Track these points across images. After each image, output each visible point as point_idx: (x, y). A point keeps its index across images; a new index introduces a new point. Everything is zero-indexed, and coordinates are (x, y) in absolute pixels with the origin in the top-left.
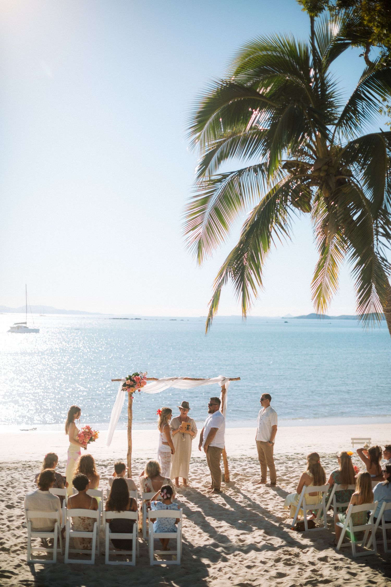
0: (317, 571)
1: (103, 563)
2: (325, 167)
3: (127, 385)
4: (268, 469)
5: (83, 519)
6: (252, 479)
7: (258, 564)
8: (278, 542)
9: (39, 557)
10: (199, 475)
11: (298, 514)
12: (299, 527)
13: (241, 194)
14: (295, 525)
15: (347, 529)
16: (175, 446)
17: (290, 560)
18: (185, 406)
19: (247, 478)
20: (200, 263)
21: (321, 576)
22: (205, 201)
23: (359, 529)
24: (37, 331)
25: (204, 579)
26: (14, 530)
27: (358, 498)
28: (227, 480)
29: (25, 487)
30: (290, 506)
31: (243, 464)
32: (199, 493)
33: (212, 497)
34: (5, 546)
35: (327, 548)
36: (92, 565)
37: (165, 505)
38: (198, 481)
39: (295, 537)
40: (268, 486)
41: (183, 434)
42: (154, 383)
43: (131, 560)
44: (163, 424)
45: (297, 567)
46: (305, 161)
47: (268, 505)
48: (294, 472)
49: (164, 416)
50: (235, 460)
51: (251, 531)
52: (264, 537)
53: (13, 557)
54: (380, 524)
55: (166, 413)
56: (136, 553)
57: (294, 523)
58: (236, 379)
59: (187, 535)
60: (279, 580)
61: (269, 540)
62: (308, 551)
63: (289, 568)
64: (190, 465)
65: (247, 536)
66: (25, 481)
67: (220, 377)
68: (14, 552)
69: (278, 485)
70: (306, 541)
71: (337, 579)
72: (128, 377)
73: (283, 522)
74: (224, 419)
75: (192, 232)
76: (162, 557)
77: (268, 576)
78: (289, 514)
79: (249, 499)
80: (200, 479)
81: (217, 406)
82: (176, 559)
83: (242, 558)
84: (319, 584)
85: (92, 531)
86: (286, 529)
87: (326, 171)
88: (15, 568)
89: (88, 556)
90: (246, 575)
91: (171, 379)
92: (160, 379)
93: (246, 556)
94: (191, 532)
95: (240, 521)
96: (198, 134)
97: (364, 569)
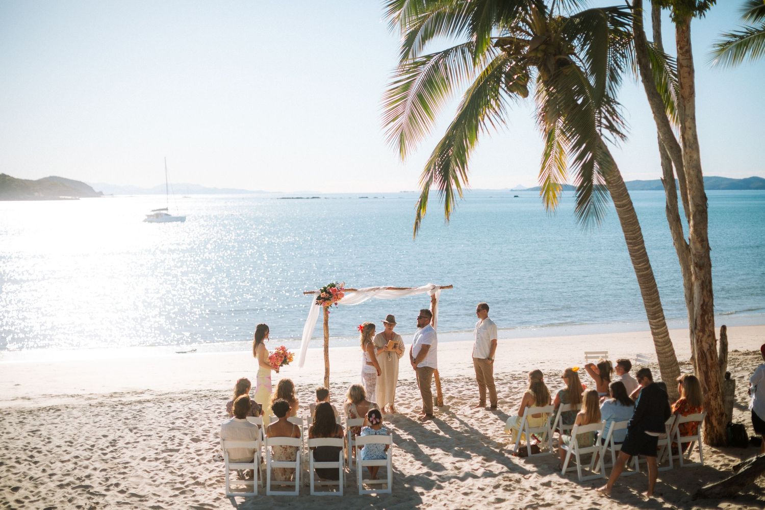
0: (539, 496)
1: (309, 494)
2: (543, 47)
3: (322, 298)
4: (488, 391)
5: (285, 448)
6: (469, 402)
7: (475, 490)
8: (498, 469)
9: (237, 490)
10: (407, 399)
11: (520, 439)
12: (522, 452)
13: (447, 78)
14: (517, 451)
15: (573, 452)
16: (381, 367)
17: (510, 485)
18: (391, 320)
19: (463, 402)
20: (403, 158)
21: (543, 499)
22: (407, 87)
23: (585, 451)
24: (182, 219)
25: (417, 507)
26: (205, 464)
27: (583, 418)
28: (440, 404)
29: (208, 418)
30: (511, 430)
31: (459, 386)
32: (409, 420)
33: (423, 424)
34: (198, 480)
35: (551, 473)
36: (297, 496)
37: (373, 430)
38: (407, 406)
39: (517, 463)
40: (487, 409)
41: (389, 353)
42: (353, 294)
43: (338, 490)
44: (366, 341)
45: (517, 492)
46: (520, 37)
47: (487, 430)
48: (518, 393)
49: (367, 333)
50: (449, 381)
51: (469, 457)
52: (482, 463)
53: (210, 491)
54: (609, 445)
55: (368, 329)
56: (344, 482)
57: (516, 449)
58: (448, 287)
59: (397, 464)
60: (497, 505)
61: (488, 466)
62: (530, 477)
63: (509, 493)
64: (397, 389)
65: (464, 463)
66: (206, 411)
67: (429, 285)
68: (210, 485)
69: (499, 408)
70: (529, 467)
71: (559, 502)
72: (322, 289)
73: (504, 448)
74: (436, 333)
75: (392, 124)
76: (372, 486)
77: (485, 501)
78: (511, 439)
79: (466, 425)
80: (410, 403)
81: (426, 319)
82: (387, 488)
83: (458, 486)
84: (539, 508)
85: (295, 461)
86: (506, 455)
87: (544, 51)
88: (215, 502)
89: (291, 488)
90: (462, 502)
91: (372, 289)
92: (359, 290)
93: (462, 484)
94: (401, 460)
95: (456, 448)
96: (398, 13)
97: (589, 492)
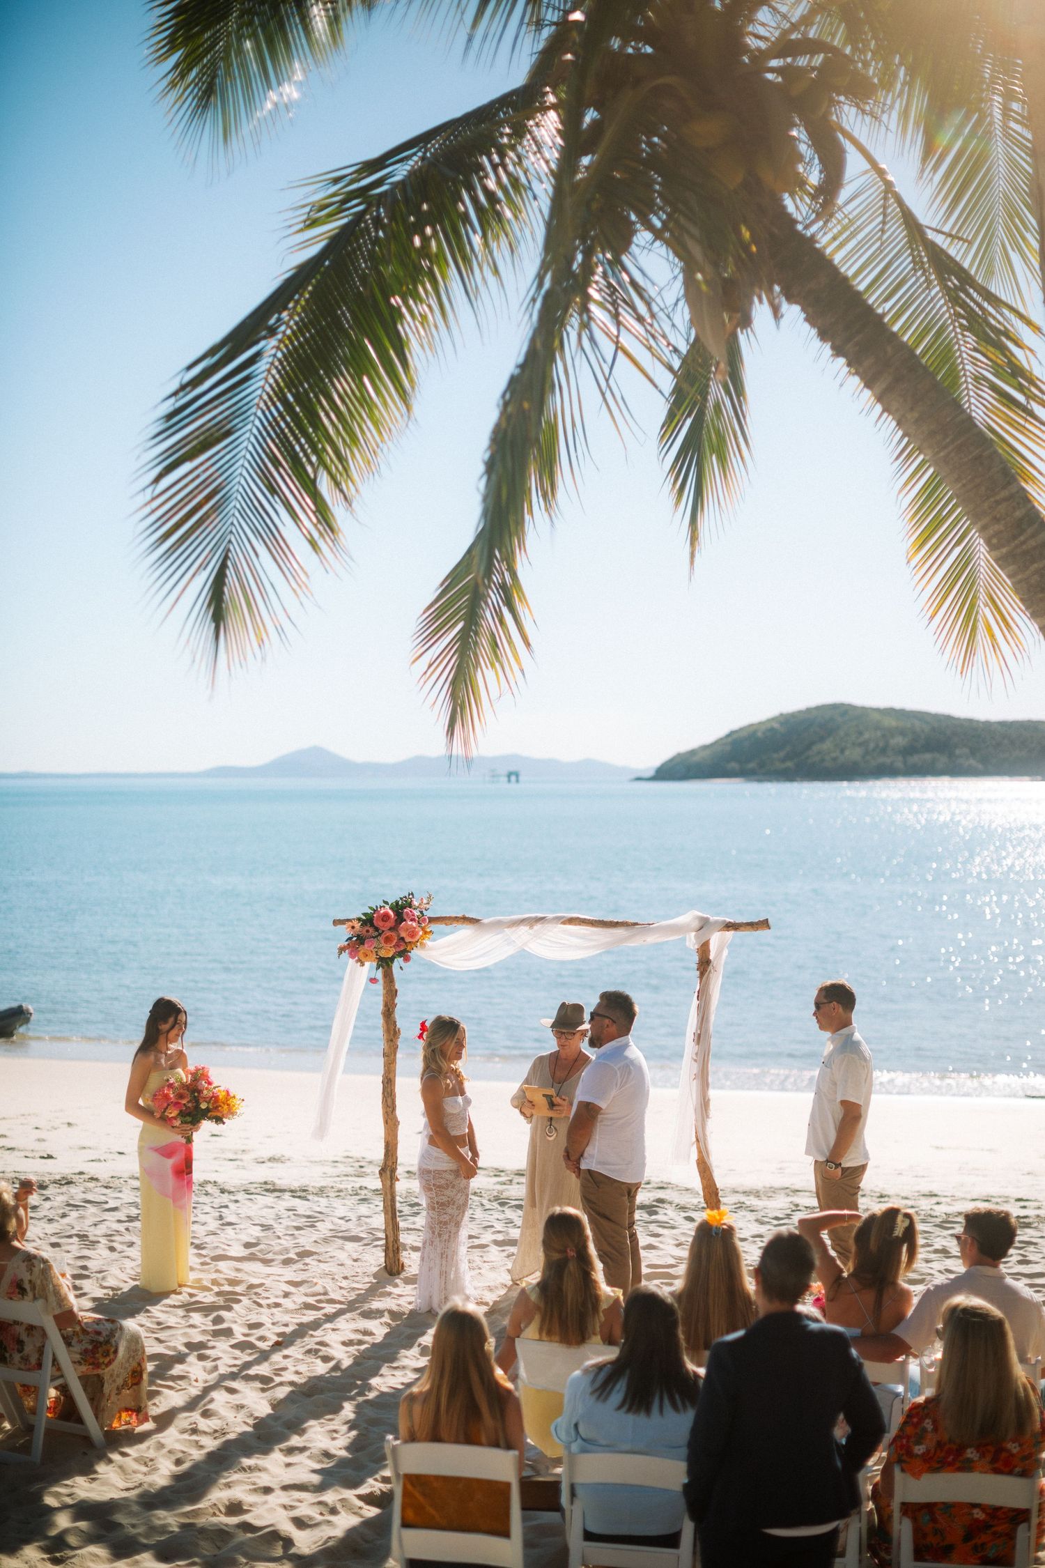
41: (551, 1120)
42: (465, 932)
58: (753, 926)
67: (688, 917)
91: (524, 921)
92: (486, 921)
